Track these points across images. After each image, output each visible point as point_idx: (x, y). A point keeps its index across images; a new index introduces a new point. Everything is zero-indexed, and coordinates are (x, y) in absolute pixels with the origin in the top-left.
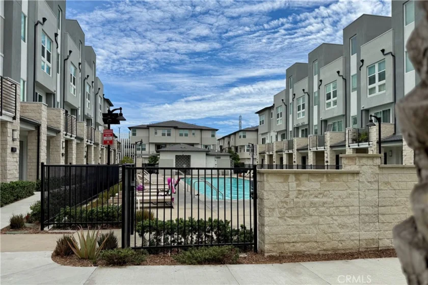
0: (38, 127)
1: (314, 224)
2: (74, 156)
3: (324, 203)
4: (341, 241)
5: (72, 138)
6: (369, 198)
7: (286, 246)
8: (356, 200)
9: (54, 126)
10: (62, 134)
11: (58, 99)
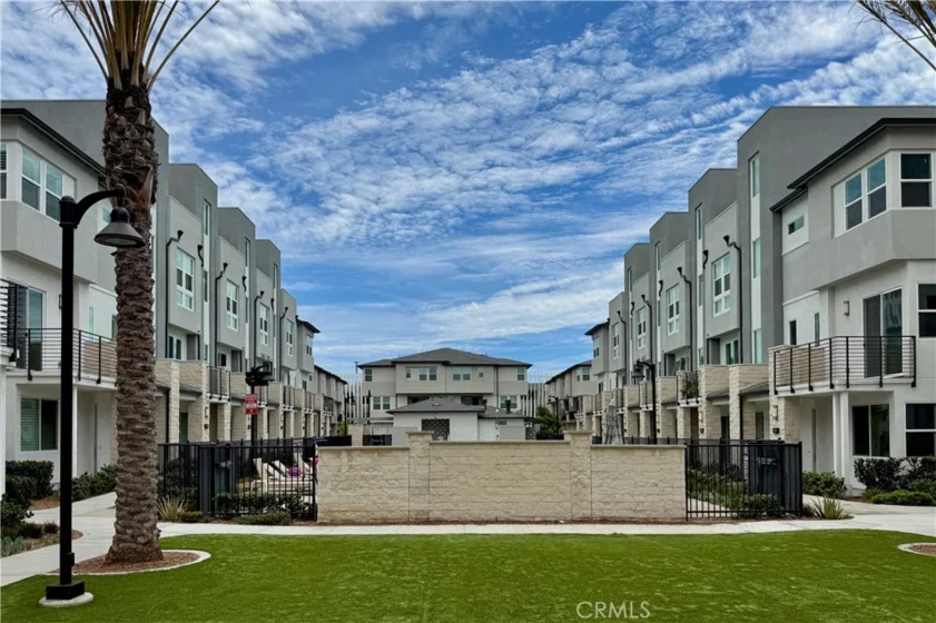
0: (167, 391)
1: (364, 495)
2: (227, 427)
3: (375, 476)
4: (390, 511)
5: (223, 401)
6: (419, 472)
7: (337, 514)
8: (407, 474)
9: (193, 385)
10: (204, 397)
11: (206, 340)
